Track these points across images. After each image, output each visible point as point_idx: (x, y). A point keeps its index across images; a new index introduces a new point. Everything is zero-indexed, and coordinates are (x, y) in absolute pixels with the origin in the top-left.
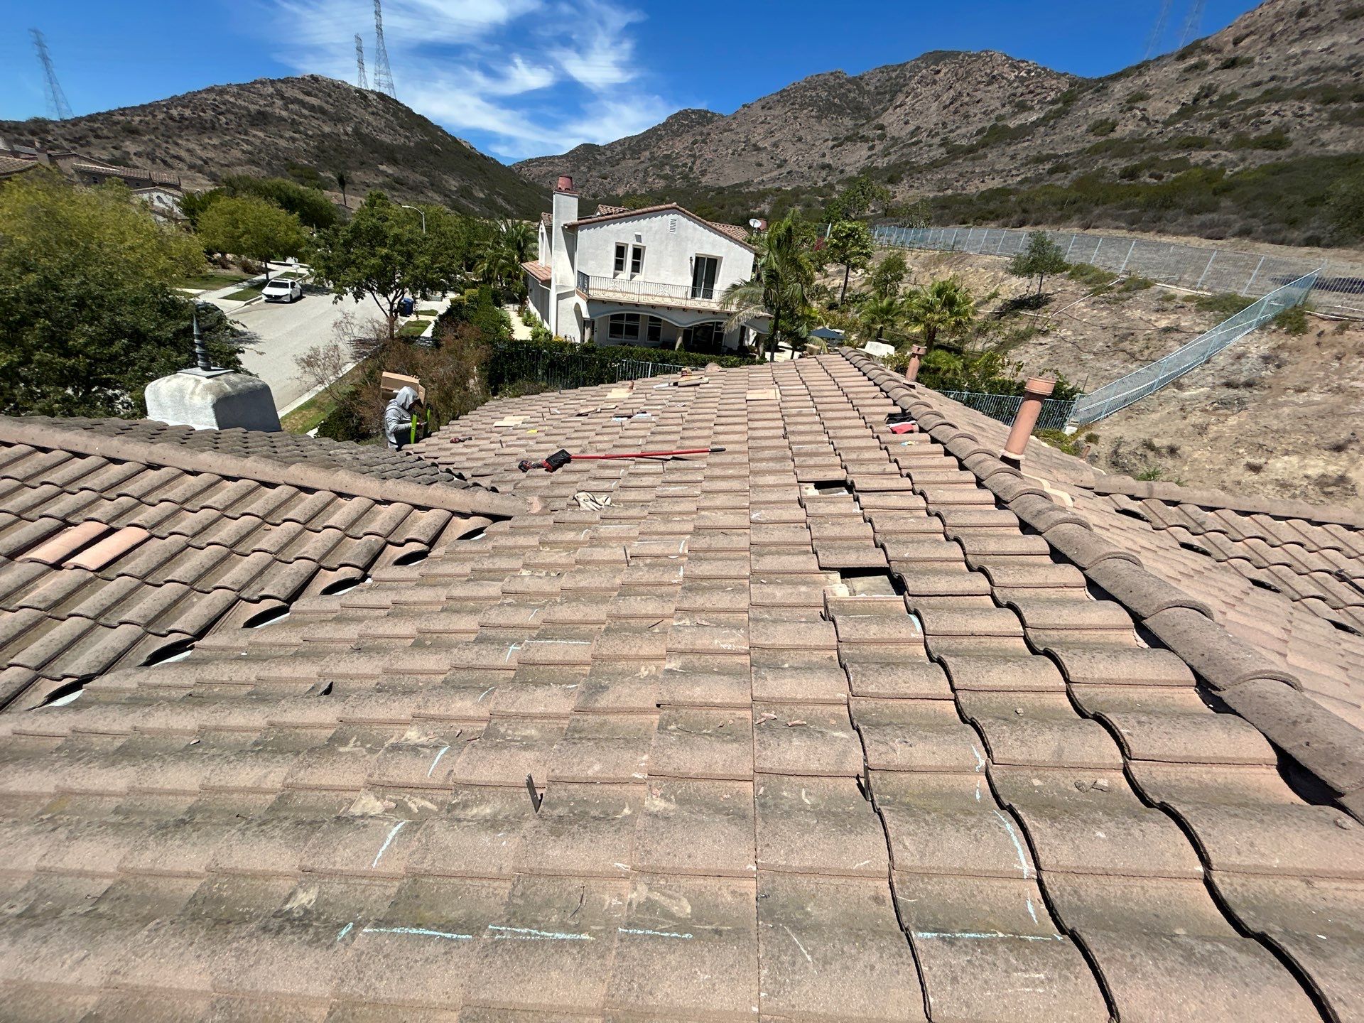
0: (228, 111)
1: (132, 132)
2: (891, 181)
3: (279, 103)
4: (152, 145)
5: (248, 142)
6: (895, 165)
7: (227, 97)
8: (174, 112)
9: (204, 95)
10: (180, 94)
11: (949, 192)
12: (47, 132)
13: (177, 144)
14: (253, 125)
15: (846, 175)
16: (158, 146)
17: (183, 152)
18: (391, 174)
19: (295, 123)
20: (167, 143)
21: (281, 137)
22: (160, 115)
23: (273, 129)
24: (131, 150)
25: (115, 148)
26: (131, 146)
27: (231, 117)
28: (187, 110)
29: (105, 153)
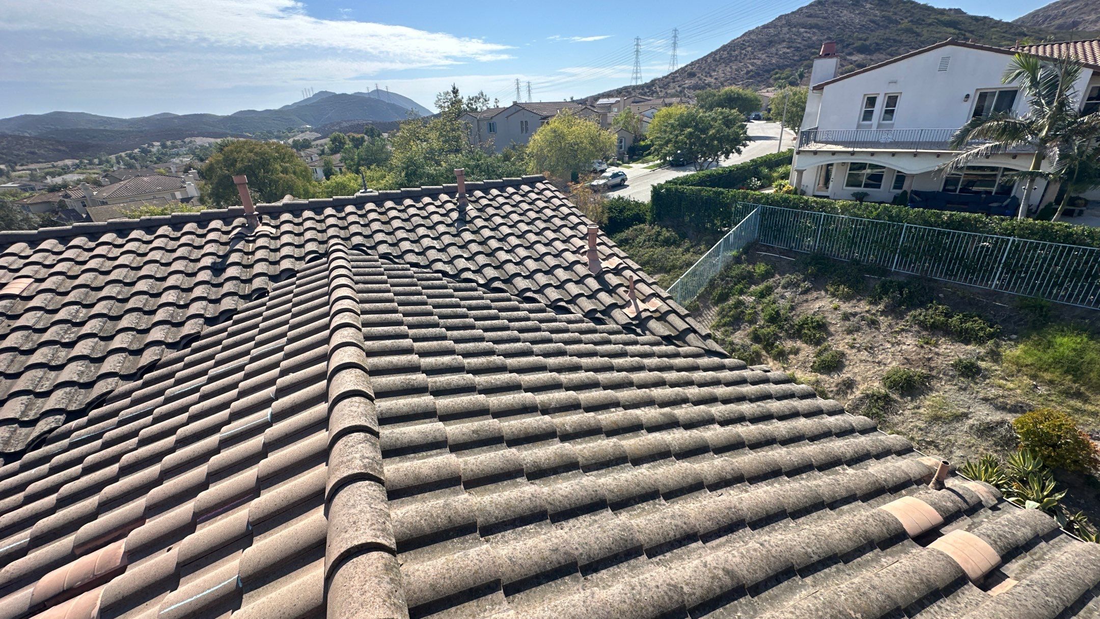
0: (749, 46)
1: (692, 75)
3: (786, 29)
4: (697, 79)
5: (753, 64)
7: (753, 37)
8: (717, 57)
10: (726, 43)
13: (711, 76)
14: (760, 50)
16: (700, 80)
17: (713, 80)
18: (855, 61)
19: (791, 41)
20: (706, 76)
21: (776, 54)
22: (709, 60)
23: (773, 50)
24: (686, 86)
25: (679, 86)
26: (688, 82)
27: (750, 49)
28: (725, 53)
29: (673, 91)
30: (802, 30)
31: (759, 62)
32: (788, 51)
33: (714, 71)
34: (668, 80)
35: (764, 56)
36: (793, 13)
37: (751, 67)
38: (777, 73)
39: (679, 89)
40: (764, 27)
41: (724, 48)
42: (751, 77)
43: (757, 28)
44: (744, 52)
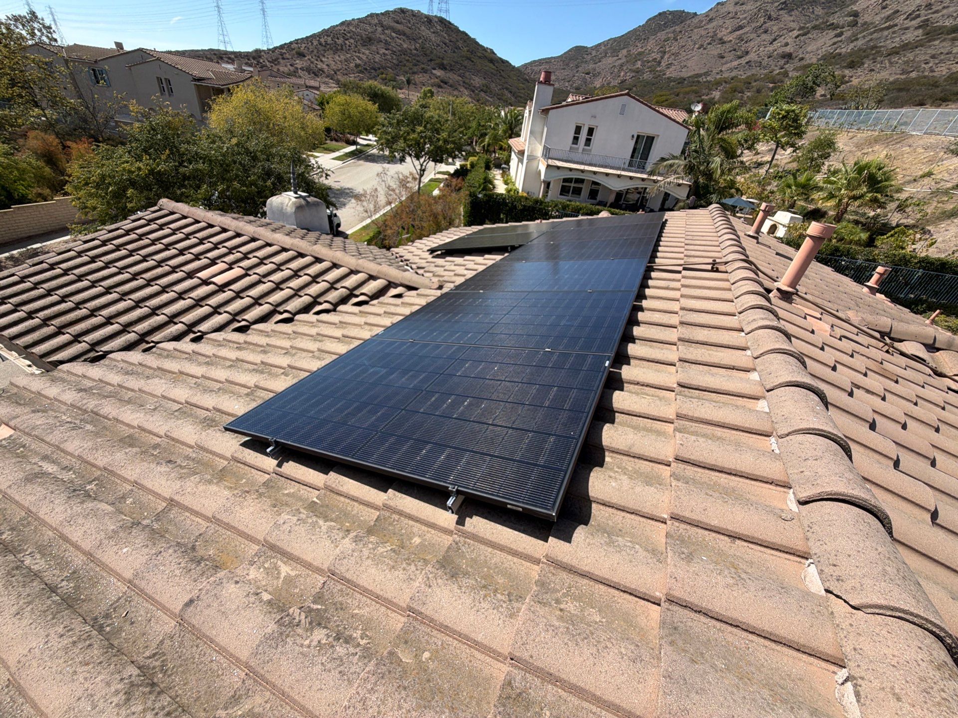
0: (351, 38)
1: (301, 55)
2: (852, 65)
3: (380, 29)
4: (309, 63)
5: (359, 58)
6: (860, 50)
7: (351, 28)
8: (322, 40)
9: (339, 28)
10: (326, 28)
11: (913, 75)
12: (260, 57)
14: (362, 45)
15: (804, 63)
16: (312, 62)
17: (324, 66)
18: (439, 77)
19: (387, 43)
20: (317, 60)
21: (378, 53)
22: (315, 43)
23: (374, 48)
24: (299, 66)
25: (291, 65)
26: (299, 63)
27: (352, 41)
28: (330, 39)
29: (286, 69)
30: (394, 35)
31: (364, 58)
32: (387, 52)
33: (324, 56)
34: (275, 54)
35: (367, 52)
36: (381, 13)
37: (358, 62)
38: (382, 74)
39: (292, 69)
40: (360, 20)
41: (325, 33)
42: (361, 72)
43: (353, 20)
44: (347, 42)
